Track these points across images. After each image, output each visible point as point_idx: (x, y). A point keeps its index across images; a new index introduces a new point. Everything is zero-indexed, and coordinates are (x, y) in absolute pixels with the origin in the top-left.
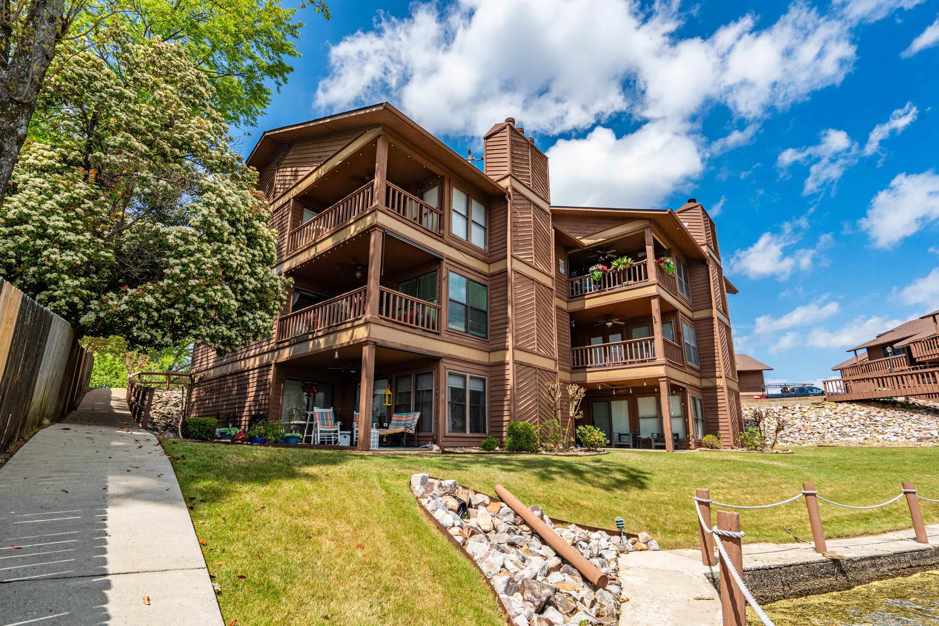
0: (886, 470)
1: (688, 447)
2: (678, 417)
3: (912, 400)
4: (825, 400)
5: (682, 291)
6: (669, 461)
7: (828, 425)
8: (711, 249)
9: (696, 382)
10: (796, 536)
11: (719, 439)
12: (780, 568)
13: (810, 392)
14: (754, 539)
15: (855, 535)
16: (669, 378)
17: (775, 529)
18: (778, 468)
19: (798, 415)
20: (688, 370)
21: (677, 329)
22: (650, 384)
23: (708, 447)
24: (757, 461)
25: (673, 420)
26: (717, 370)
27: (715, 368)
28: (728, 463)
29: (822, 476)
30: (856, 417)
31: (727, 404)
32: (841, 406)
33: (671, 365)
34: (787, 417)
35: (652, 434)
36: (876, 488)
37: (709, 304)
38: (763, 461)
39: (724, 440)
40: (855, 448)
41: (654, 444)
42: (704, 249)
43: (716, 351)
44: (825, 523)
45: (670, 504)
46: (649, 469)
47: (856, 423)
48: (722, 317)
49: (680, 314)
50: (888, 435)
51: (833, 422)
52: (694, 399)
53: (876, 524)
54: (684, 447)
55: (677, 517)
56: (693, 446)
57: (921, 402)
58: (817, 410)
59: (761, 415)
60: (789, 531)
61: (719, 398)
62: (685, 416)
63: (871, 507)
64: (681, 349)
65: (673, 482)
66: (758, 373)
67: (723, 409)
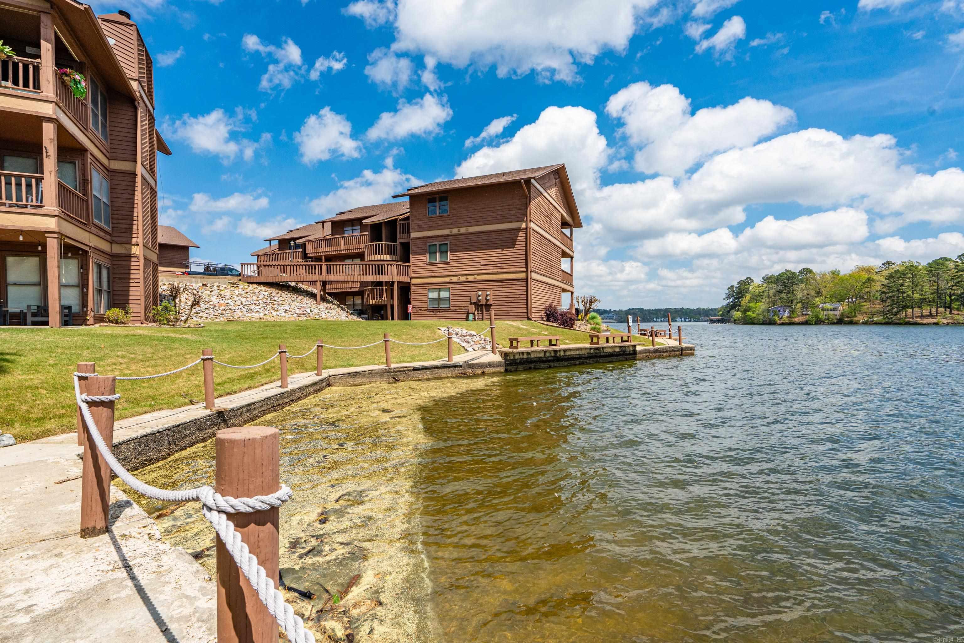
0: (273, 338)
1: (84, 322)
2: (73, 286)
3: (300, 285)
4: (240, 280)
5: (97, 129)
6: (50, 339)
7: (239, 303)
8: (144, 90)
9: (104, 246)
10: (191, 399)
11: (127, 313)
12: (169, 430)
13: (229, 273)
14: (148, 409)
15: (241, 391)
16: (62, 235)
17: (173, 397)
18: (187, 341)
19: (216, 293)
20: (94, 230)
21: (84, 175)
22: (30, 239)
23: (112, 322)
24: (166, 335)
25: (62, 289)
26: (134, 235)
27: (131, 233)
28: (133, 338)
29: (225, 345)
30: (261, 297)
31: (141, 276)
32: (252, 287)
33: (69, 219)
34: (205, 294)
35: (29, 306)
36: (263, 352)
37: (133, 156)
38: (173, 335)
39: (132, 314)
40: (256, 322)
41: (29, 319)
42: (135, 85)
43: (135, 214)
44: (219, 384)
45: (42, 388)
46: (14, 348)
47: (260, 301)
48: (147, 176)
49: (90, 156)
50: (280, 312)
51: (243, 300)
52: (99, 266)
53: (259, 379)
54: (79, 322)
55: (50, 402)
56: (91, 321)
57: (305, 287)
58: (232, 289)
59: (179, 289)
60: (185, 396)
61: (132, 268)
62: (83, 284)
63: (257, 366)
64: (87, 201)
65: (52, 362)
66: (185, 249)
67: (136, 281)
